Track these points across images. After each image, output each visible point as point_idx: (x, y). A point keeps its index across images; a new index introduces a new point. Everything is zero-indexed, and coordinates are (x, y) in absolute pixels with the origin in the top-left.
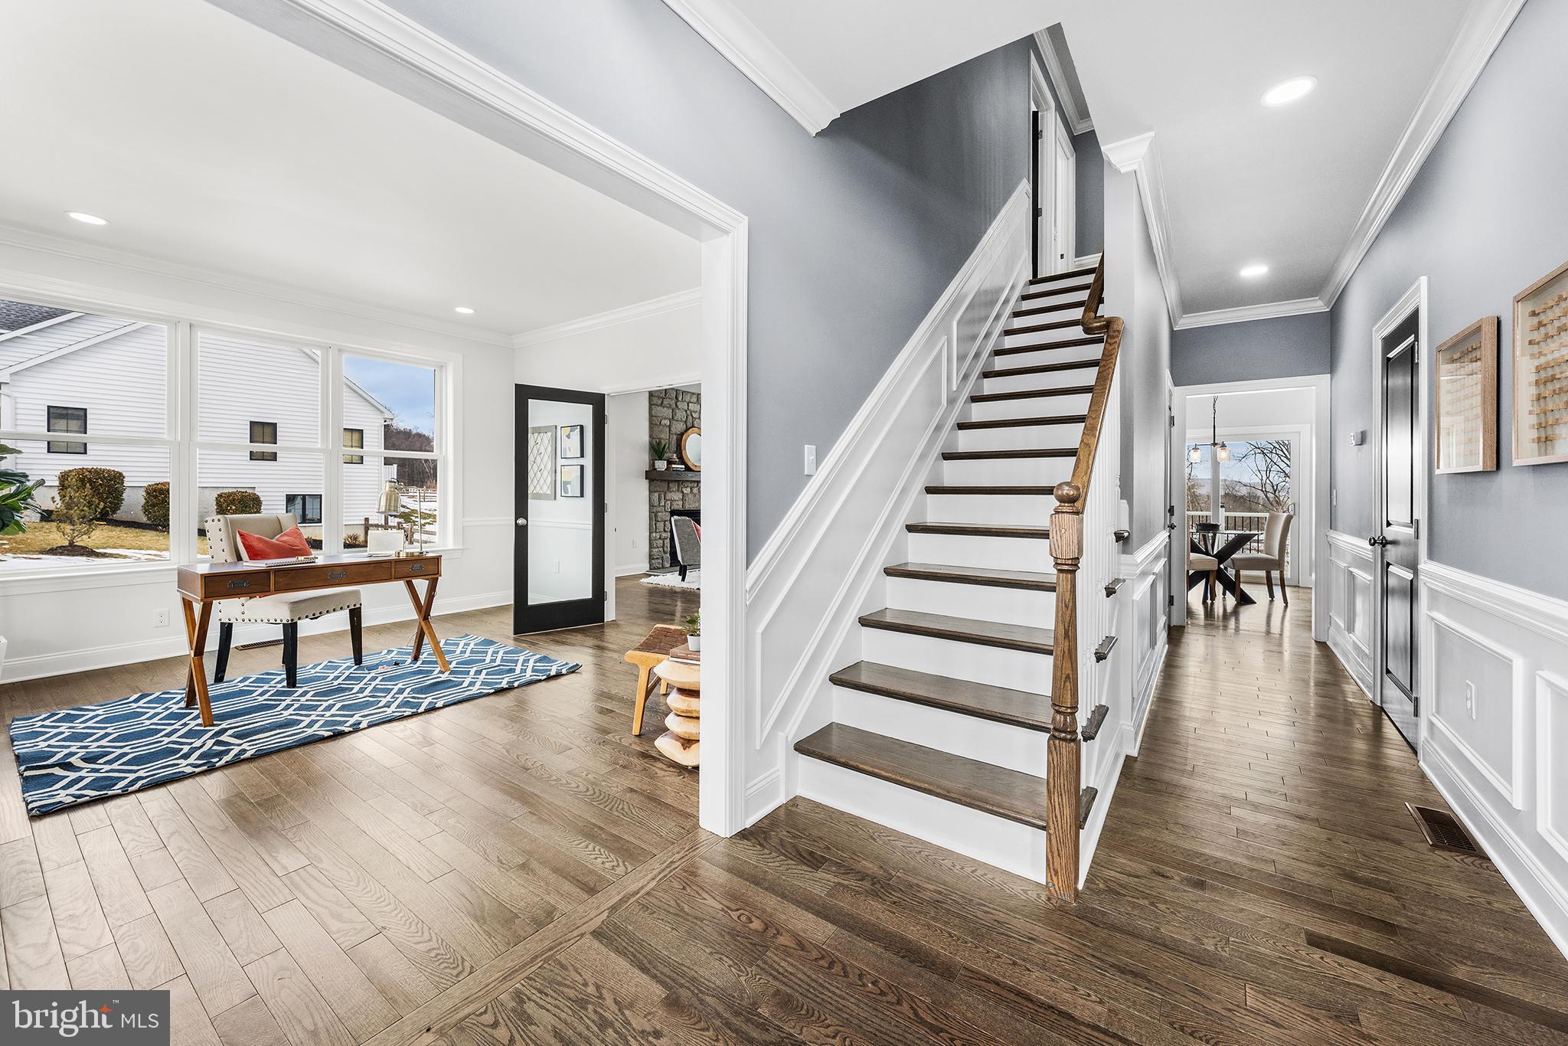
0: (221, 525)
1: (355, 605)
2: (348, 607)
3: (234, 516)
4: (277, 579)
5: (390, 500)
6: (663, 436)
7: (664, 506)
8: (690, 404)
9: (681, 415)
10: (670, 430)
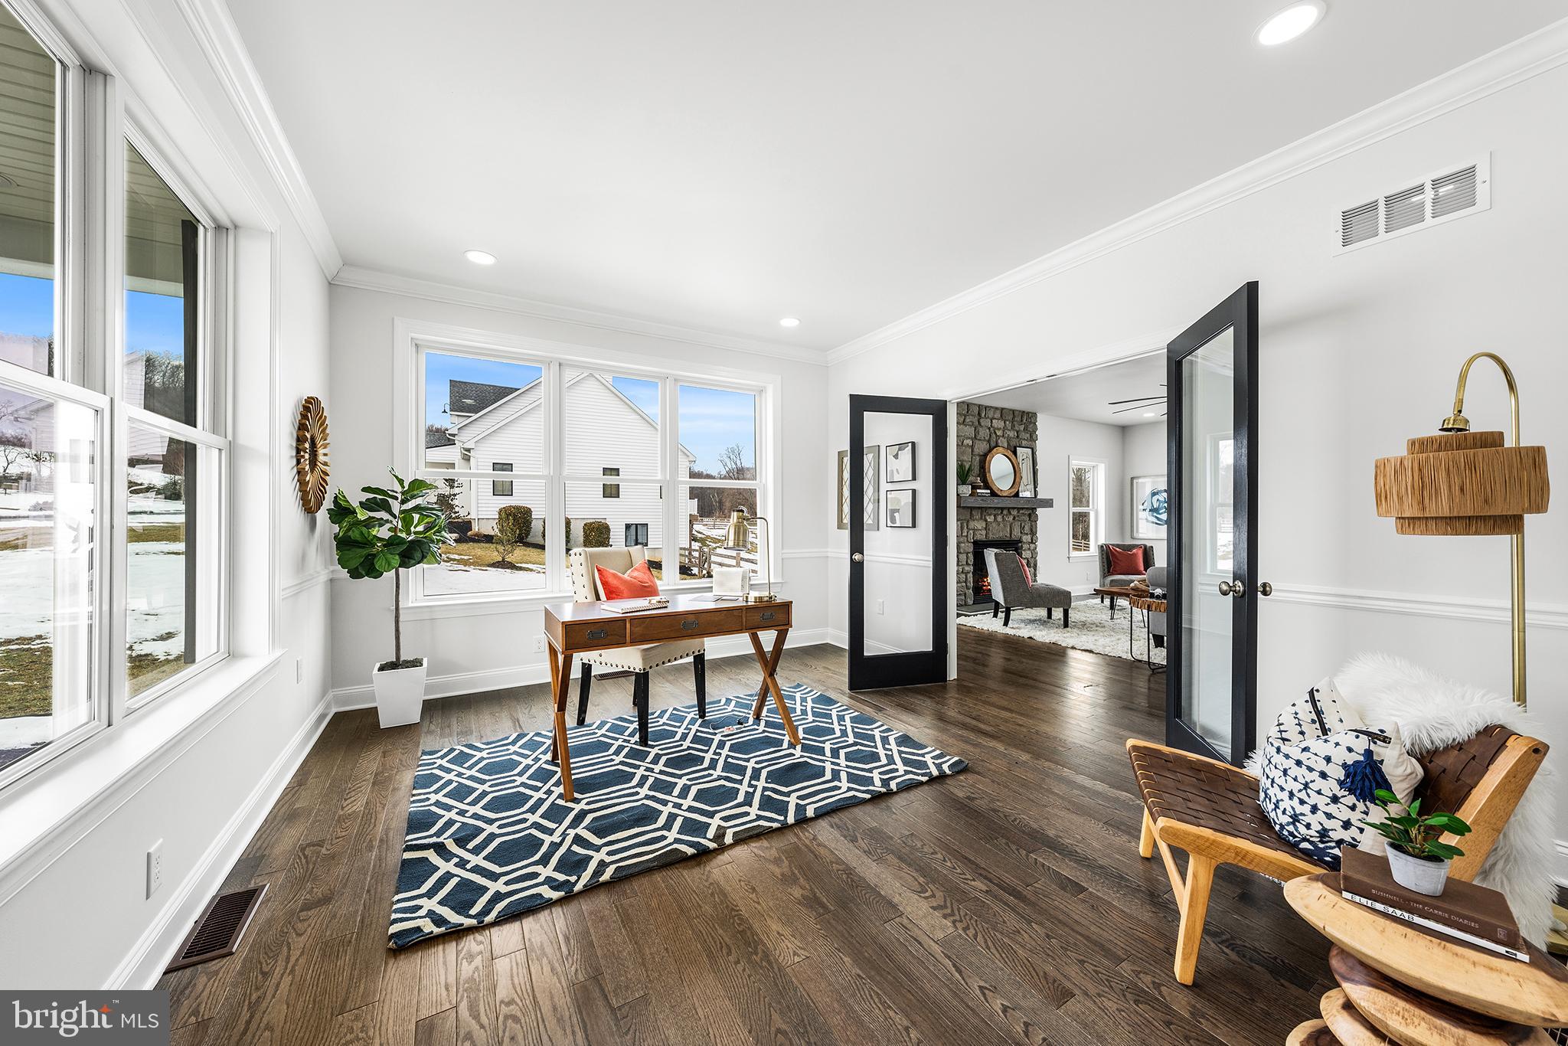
0: (582, 559)
1: (699, 651)
2: (693, 653)
3: (594, 549)
4: (633, 628)
5: (739, 533)
6: (965, 458)
7: (967, 536)
8: (994, 421)
9: (984, 433)
10: (972, 451)
